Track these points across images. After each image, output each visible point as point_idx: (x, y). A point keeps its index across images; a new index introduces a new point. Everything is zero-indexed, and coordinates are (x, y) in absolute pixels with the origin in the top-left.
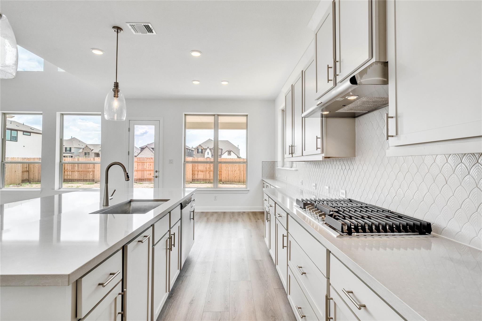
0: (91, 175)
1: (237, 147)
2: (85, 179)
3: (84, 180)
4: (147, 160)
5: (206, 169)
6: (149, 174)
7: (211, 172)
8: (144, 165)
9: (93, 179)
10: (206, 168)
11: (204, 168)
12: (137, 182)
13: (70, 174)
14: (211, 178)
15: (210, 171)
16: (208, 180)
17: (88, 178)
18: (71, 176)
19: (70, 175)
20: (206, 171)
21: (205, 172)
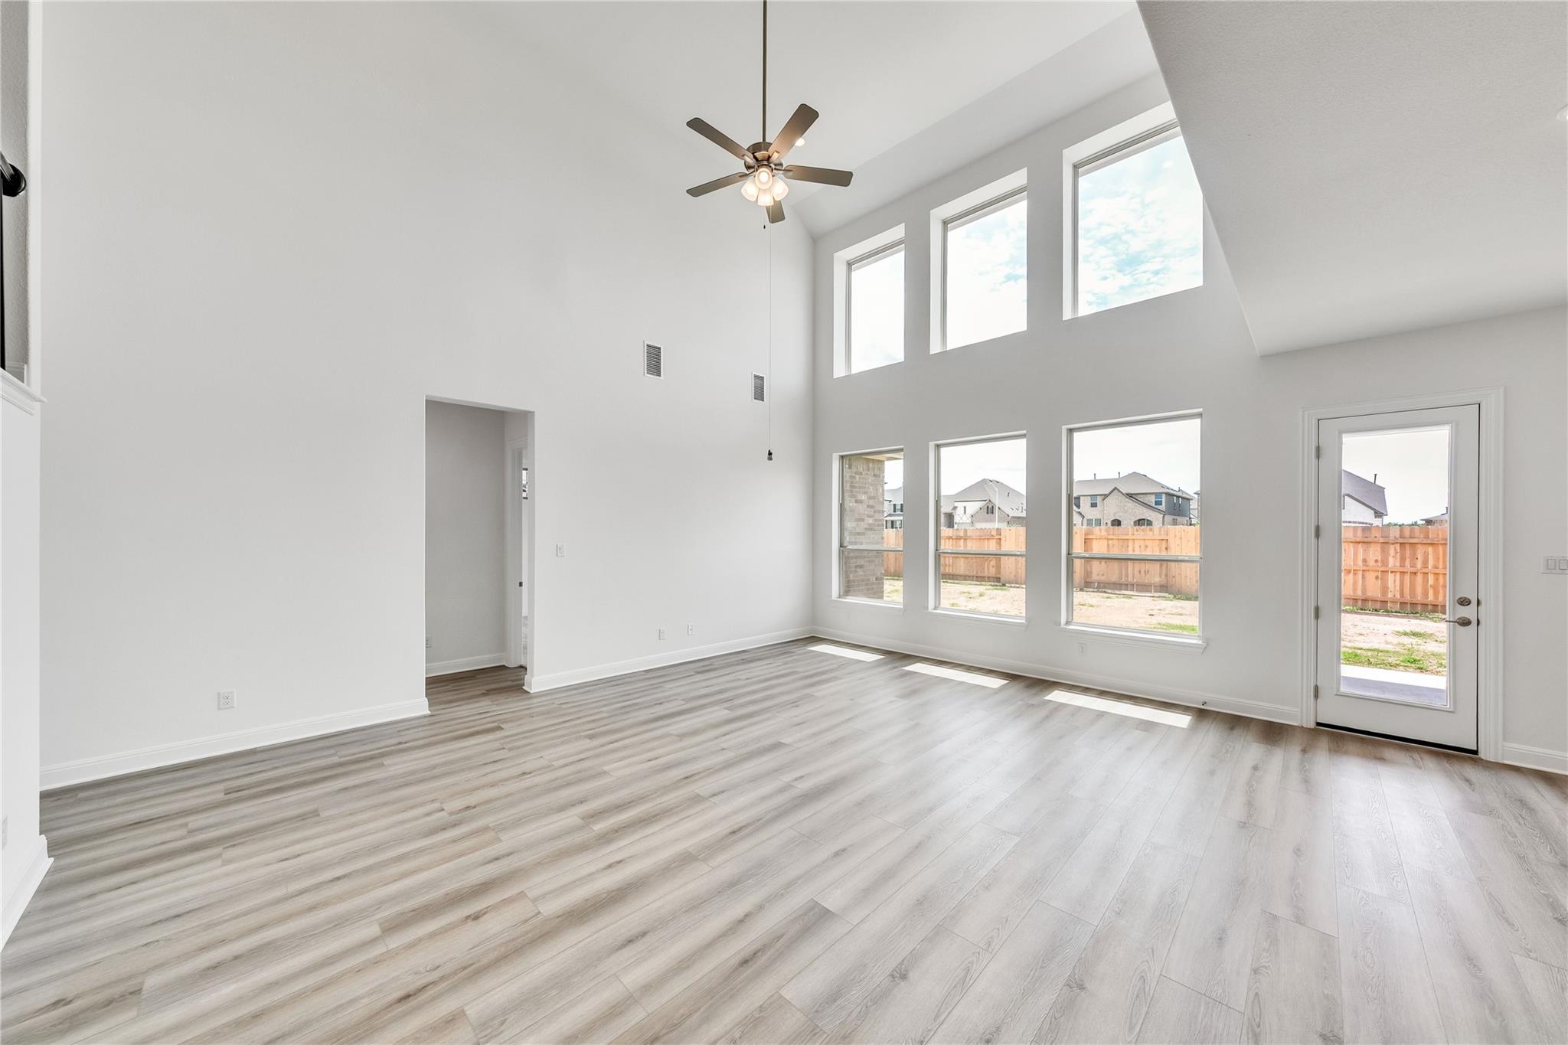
0: (993, 567)
1: (1373, 482)
2: (979, 574)
3: (977, 577)
4: (1136, 533)
5: (1367, 566)
6: (1143, 572)
7: (1391, 576)
8: (1128, 546)
9: (998, 576)
10: (1365, 561)
11: (1355, 560)
12: (1107, 590)
13: (951, 564)
14: (1390, 595)
15: (1387, 571)
16: (1374, 601)
17: (986, 574)
18: (951, 568)
19: (949, 565)
20: (1363, 571)
21: (1360, 574)
